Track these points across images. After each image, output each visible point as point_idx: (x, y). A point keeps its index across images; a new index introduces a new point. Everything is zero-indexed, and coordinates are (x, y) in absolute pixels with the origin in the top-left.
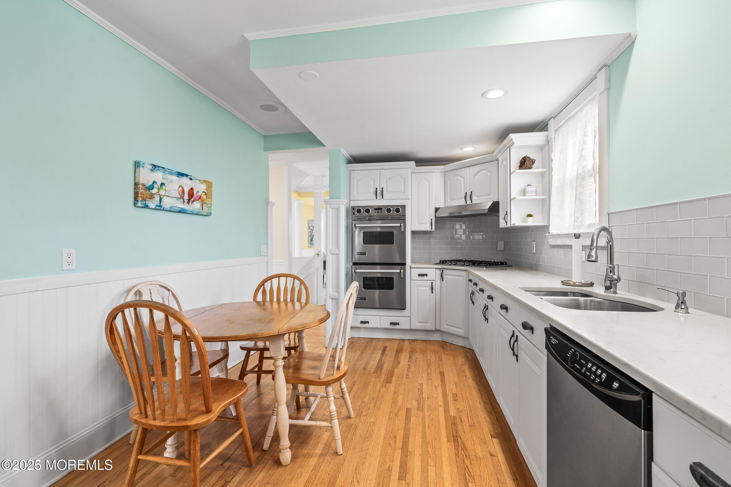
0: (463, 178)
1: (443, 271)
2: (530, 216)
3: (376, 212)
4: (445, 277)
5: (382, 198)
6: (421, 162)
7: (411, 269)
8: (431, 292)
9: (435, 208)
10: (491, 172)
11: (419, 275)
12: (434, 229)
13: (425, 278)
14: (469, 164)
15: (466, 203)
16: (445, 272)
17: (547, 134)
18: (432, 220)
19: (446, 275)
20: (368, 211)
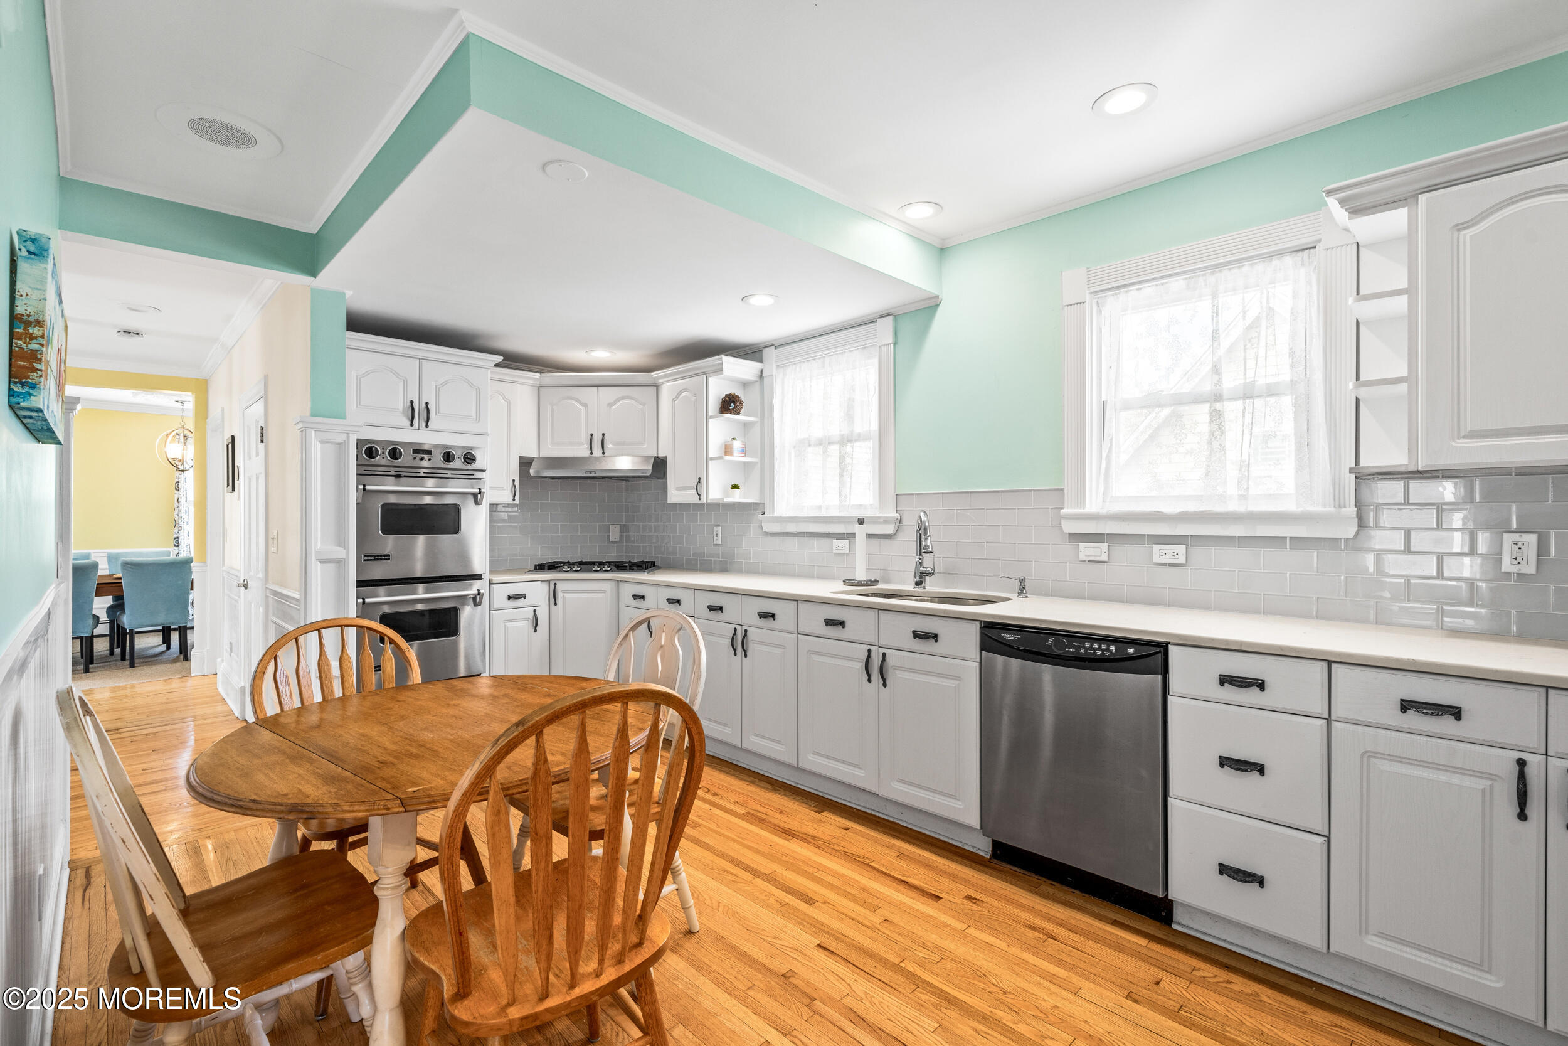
0: (585, 405)
1: (555, 584)
2: (735, 487)
3: (417, 458)
4: (560, 595)
5: (427, 426)
6: (513, 360)
7: (492, 586)
8: (533, 630)
9: (521, 458)
10: (644, 404)
11: (509, 597)
12: (517, 501)
13: (521, 602)
14: (597, 383)
15: (592, 453)
16: (561, 586)
17: (761, 368)
18: (514, 481)
19: (564, 592)
20: (394, 454)
